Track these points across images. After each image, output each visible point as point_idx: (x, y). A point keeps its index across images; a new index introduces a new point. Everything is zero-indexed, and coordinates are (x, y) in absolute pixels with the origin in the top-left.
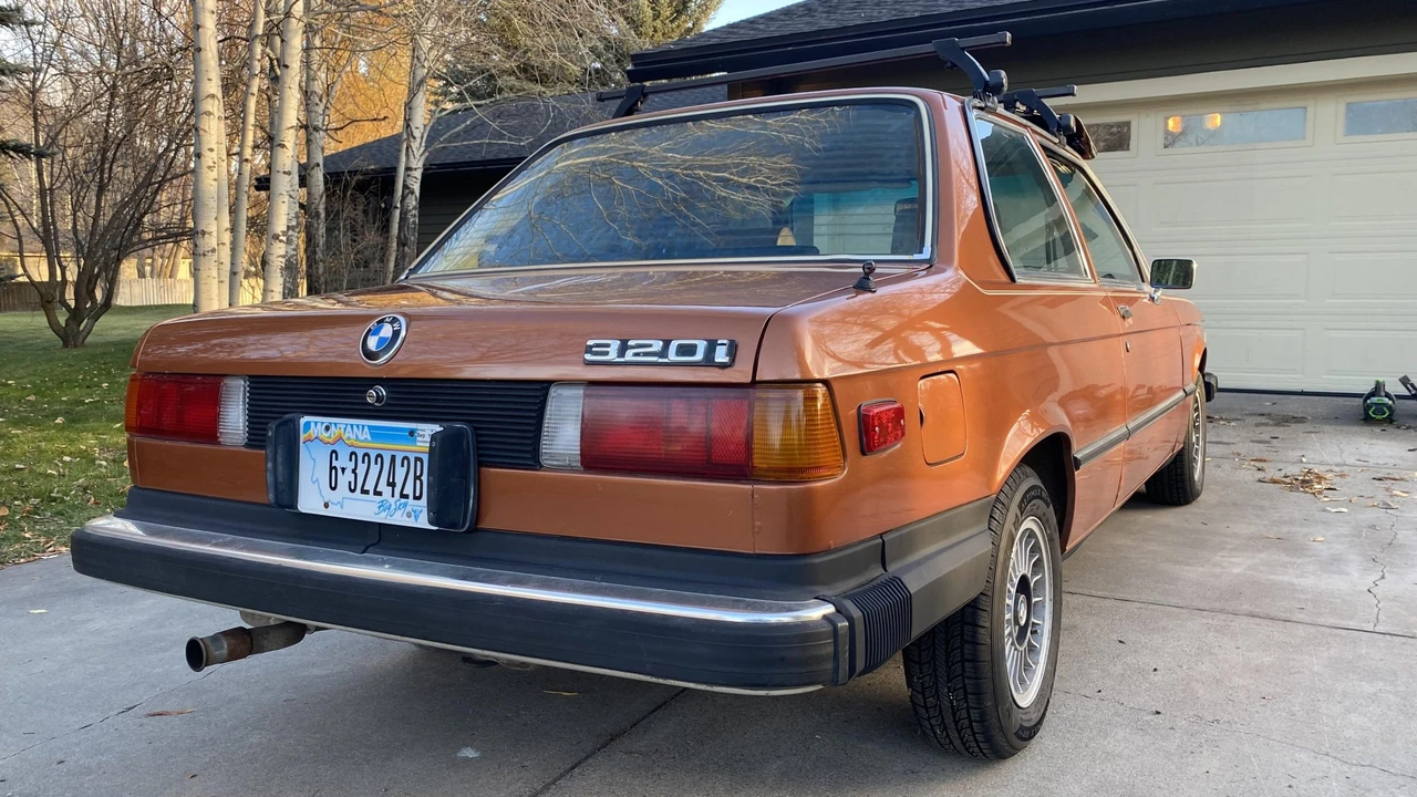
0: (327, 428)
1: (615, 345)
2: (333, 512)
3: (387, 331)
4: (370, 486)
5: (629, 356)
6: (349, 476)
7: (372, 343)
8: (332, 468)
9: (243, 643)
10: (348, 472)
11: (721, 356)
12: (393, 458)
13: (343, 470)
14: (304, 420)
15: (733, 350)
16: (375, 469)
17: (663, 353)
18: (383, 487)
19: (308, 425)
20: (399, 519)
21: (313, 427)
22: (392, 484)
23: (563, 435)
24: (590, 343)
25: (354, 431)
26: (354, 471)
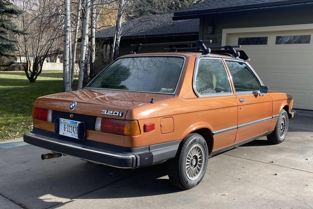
0: (64, 121)
1: (106, 111)
2: (64, 135)
3: (73, 105)
4: (70, 131)
5: (108, 113)
6: (67, 129)
7: (71, 107)
8: (65, 127)
9: (51, 156)
10: (67, 128)
11: (120, 115)
12: (74, 127)
13: (66, 128)
14: (60, 119)
15: (122, 114)
16: (71, 128)
17: (113, 114)
18: (72, 131)
19: (61, 119)
20: (74, 137)
21: (62, 120)
22: (73, 131)
23: (98, 125)
24: (103, 111)
25: (68, 121)
26: (68, 128)
